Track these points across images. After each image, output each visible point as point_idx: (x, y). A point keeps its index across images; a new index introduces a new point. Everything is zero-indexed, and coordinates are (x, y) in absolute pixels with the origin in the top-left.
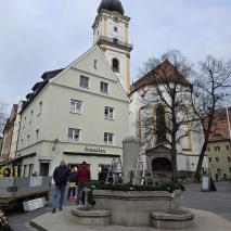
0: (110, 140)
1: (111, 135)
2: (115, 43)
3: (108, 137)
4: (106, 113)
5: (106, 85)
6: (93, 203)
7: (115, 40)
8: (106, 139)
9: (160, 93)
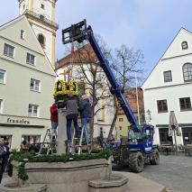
0: (35, 111)
1: (36, 107)
2: (41, 19)
3: (33, 108)
4: (32, 85)
5: (33, 57)
6: (25, 178)
7: (42, 16)
8: (30, 111)
9: (83, 71)
